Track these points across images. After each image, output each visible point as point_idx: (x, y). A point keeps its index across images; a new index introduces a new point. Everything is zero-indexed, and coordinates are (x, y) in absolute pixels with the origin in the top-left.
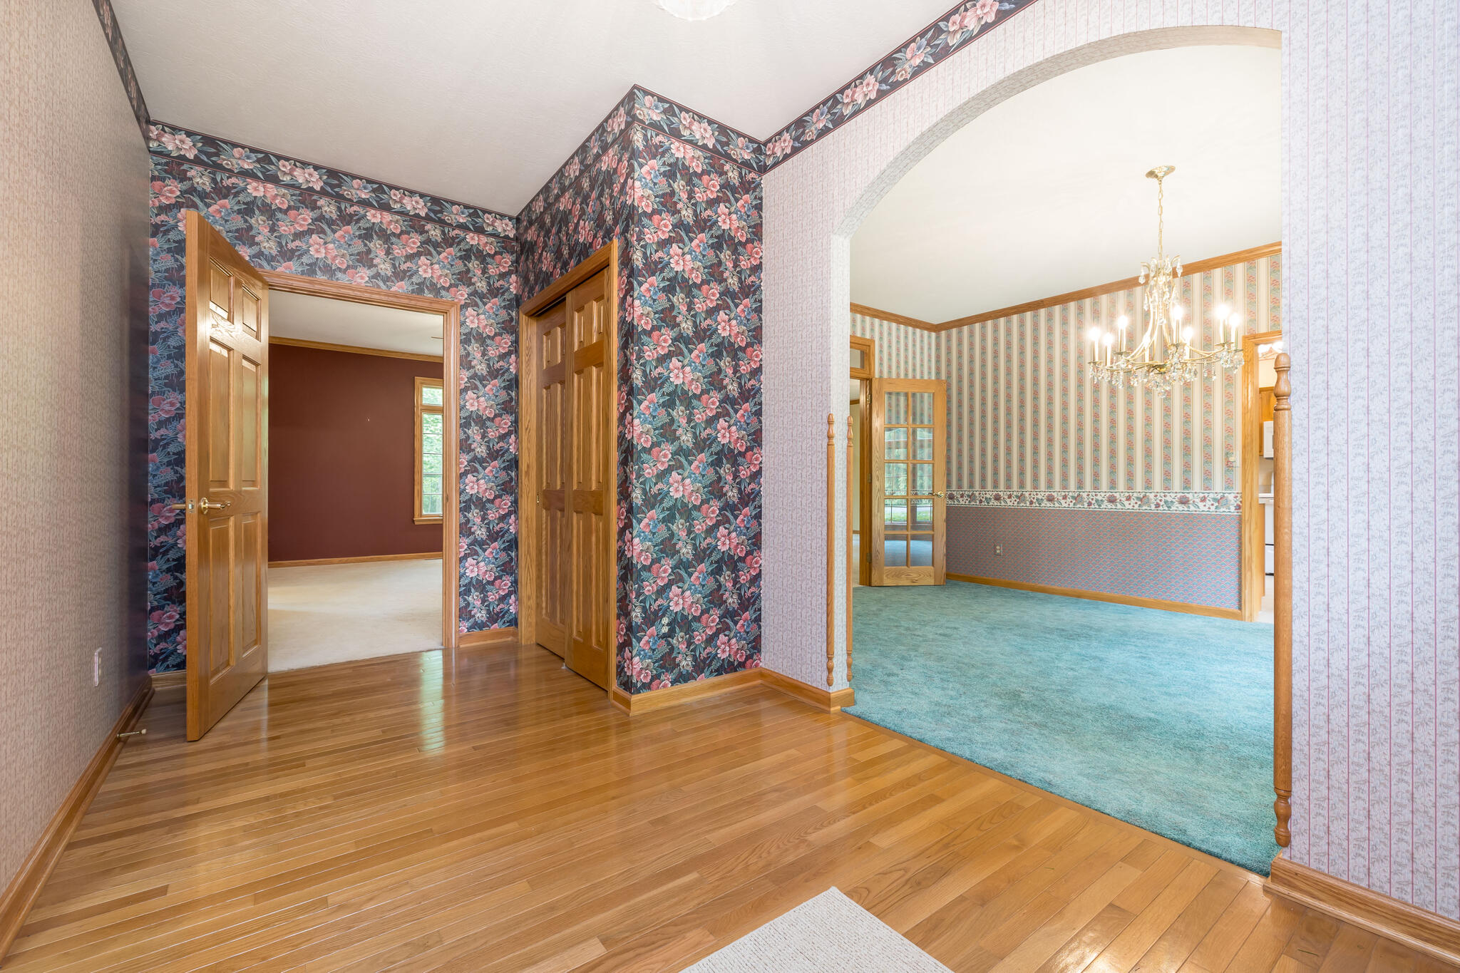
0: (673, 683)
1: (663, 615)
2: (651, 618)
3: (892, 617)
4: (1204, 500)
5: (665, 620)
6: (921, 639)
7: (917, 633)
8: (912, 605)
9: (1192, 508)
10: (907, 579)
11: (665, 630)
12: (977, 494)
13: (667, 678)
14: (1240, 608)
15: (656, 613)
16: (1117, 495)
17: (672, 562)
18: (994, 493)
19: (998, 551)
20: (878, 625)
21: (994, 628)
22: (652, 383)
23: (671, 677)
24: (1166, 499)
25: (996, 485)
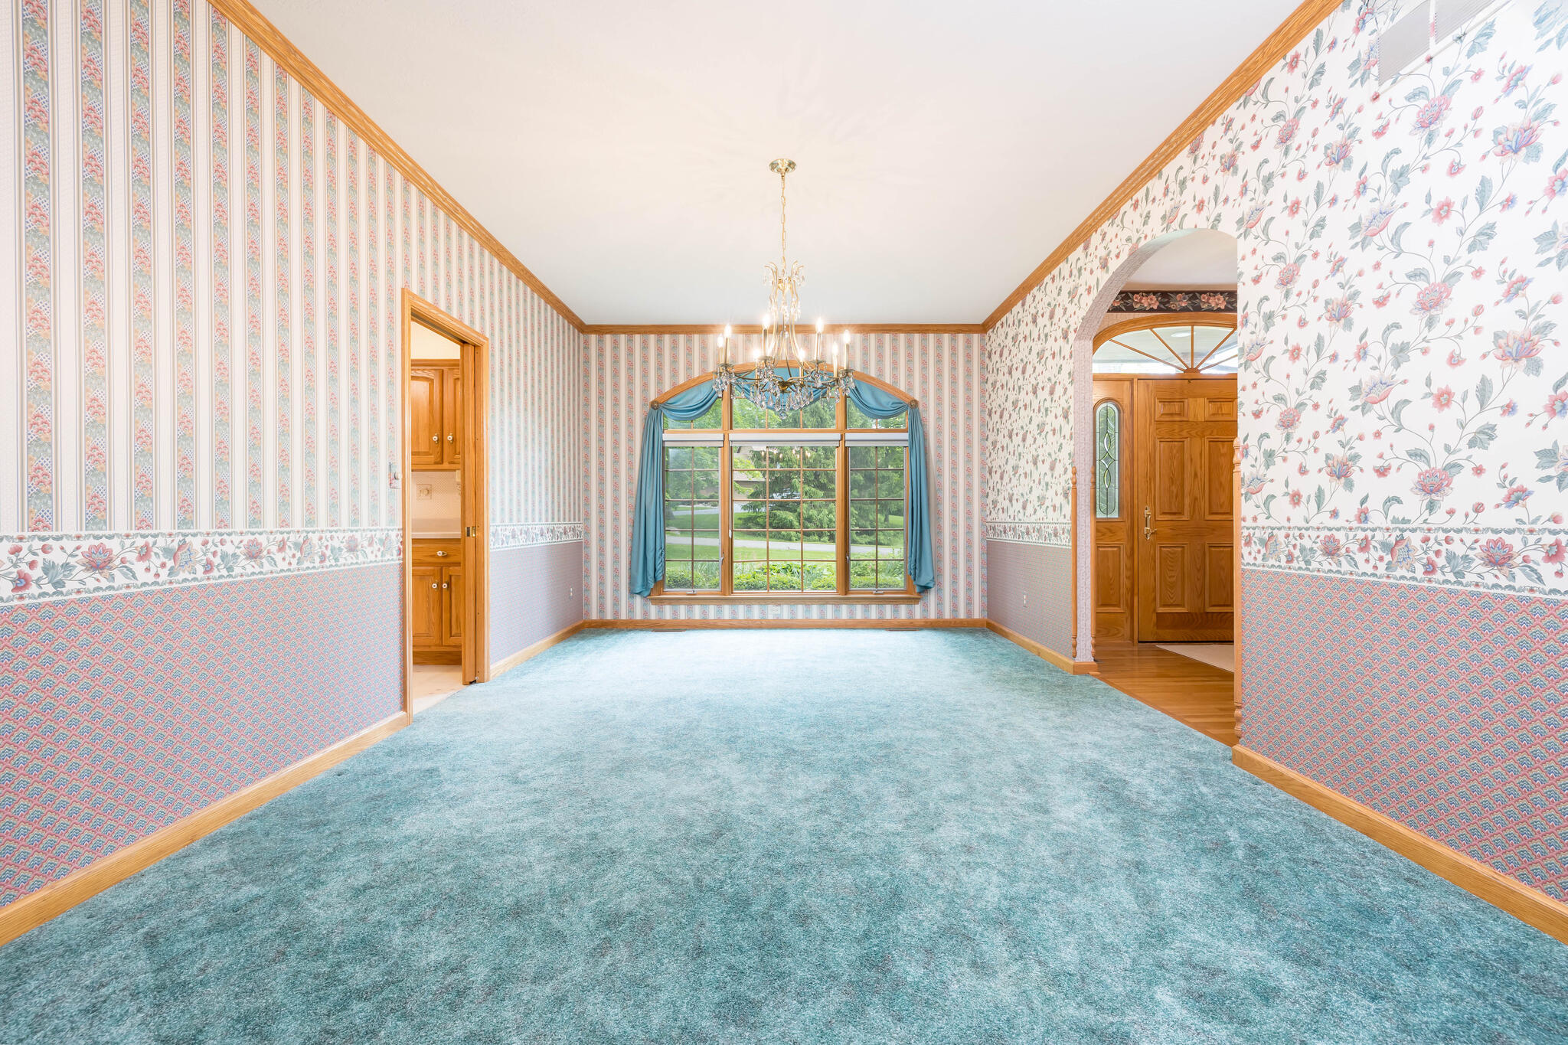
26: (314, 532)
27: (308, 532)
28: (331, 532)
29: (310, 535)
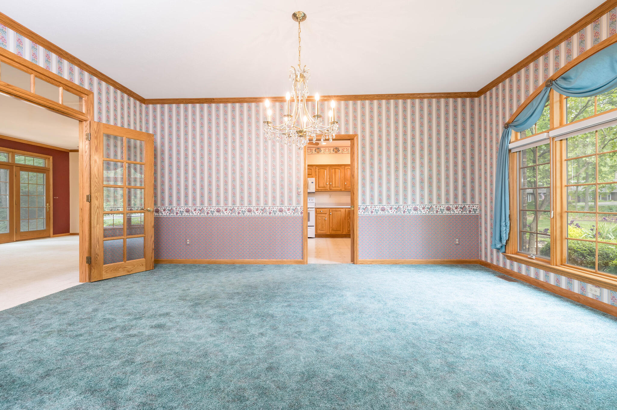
3: (108, 316)
4: (289, 210)
6: (136, 340)
7: (132, 332)
8: (128, 296)
9: (284, 214)
10: (124, 270)
12: (174, 209)
14: (303, 259)
16: (252, 208)
18: (186, 208)
19: (188, 243)
20: (90, 333)
21: (197, 304)
24: (274, 209)
25: (186, 203)
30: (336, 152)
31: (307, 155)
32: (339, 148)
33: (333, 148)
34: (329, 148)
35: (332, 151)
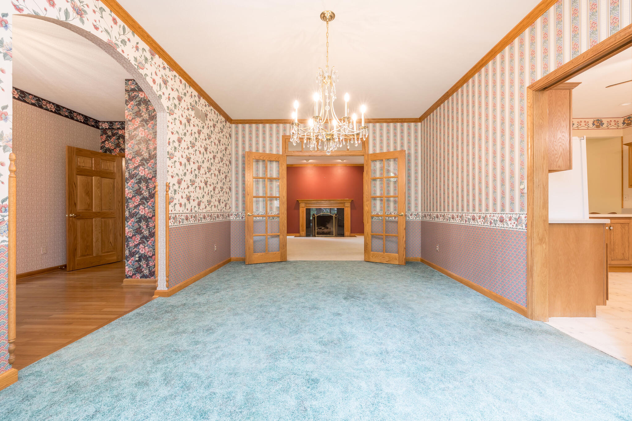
0: (141, 278)
1: (136, 254)
2: (132, 254)
5: (137, 256)
9: (505, 225)
11: (137, 259)
13: (138, 276)
14: (527, 307)
15: (134, 253)
16: (475, 215)
17: (140, 236)
19: (437, 249)
22: (132, 176)
23: (140, 275)
24: (494, 218)
25: (437, 209)
26: (488, 214)
27: (486, 214)
28: (493, 214)
29: (487, 215)
30: (598, 127)
31: (572, 131)
32: (603, 120)
33: (592, 120)
34: (587, 120)
35: (591, 125)
